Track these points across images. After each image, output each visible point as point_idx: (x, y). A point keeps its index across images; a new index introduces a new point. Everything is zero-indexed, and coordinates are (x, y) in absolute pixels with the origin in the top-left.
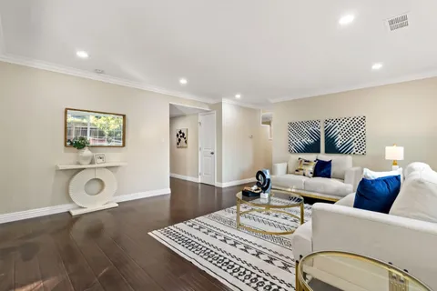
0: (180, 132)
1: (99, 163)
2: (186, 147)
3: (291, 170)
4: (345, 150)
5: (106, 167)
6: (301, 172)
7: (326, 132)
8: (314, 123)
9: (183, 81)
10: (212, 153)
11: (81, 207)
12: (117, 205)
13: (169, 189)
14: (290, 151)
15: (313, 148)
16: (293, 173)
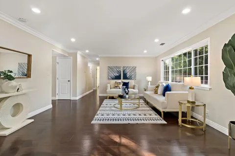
3: (112, 87)
4: (130, 78)
6: (118, 87)
7: (124, 71)
8: (119, 68)
10: (69, 81)
12: (33, 121)
13: (51, 105)
14: (109, 79)
15: (118, 77)
16: (114, 88)
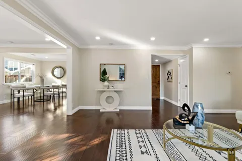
0: (169, 72)
1: (111, 89)
2: (172, 82)
5: (115, 91)
9: (153, 39)
10: (186, 86)
11: (104, 109)
12: (118, 111)
13: (151, 107)
